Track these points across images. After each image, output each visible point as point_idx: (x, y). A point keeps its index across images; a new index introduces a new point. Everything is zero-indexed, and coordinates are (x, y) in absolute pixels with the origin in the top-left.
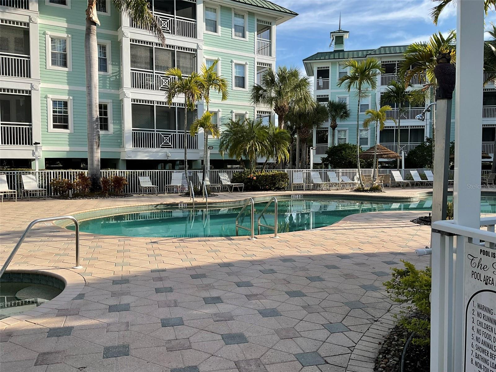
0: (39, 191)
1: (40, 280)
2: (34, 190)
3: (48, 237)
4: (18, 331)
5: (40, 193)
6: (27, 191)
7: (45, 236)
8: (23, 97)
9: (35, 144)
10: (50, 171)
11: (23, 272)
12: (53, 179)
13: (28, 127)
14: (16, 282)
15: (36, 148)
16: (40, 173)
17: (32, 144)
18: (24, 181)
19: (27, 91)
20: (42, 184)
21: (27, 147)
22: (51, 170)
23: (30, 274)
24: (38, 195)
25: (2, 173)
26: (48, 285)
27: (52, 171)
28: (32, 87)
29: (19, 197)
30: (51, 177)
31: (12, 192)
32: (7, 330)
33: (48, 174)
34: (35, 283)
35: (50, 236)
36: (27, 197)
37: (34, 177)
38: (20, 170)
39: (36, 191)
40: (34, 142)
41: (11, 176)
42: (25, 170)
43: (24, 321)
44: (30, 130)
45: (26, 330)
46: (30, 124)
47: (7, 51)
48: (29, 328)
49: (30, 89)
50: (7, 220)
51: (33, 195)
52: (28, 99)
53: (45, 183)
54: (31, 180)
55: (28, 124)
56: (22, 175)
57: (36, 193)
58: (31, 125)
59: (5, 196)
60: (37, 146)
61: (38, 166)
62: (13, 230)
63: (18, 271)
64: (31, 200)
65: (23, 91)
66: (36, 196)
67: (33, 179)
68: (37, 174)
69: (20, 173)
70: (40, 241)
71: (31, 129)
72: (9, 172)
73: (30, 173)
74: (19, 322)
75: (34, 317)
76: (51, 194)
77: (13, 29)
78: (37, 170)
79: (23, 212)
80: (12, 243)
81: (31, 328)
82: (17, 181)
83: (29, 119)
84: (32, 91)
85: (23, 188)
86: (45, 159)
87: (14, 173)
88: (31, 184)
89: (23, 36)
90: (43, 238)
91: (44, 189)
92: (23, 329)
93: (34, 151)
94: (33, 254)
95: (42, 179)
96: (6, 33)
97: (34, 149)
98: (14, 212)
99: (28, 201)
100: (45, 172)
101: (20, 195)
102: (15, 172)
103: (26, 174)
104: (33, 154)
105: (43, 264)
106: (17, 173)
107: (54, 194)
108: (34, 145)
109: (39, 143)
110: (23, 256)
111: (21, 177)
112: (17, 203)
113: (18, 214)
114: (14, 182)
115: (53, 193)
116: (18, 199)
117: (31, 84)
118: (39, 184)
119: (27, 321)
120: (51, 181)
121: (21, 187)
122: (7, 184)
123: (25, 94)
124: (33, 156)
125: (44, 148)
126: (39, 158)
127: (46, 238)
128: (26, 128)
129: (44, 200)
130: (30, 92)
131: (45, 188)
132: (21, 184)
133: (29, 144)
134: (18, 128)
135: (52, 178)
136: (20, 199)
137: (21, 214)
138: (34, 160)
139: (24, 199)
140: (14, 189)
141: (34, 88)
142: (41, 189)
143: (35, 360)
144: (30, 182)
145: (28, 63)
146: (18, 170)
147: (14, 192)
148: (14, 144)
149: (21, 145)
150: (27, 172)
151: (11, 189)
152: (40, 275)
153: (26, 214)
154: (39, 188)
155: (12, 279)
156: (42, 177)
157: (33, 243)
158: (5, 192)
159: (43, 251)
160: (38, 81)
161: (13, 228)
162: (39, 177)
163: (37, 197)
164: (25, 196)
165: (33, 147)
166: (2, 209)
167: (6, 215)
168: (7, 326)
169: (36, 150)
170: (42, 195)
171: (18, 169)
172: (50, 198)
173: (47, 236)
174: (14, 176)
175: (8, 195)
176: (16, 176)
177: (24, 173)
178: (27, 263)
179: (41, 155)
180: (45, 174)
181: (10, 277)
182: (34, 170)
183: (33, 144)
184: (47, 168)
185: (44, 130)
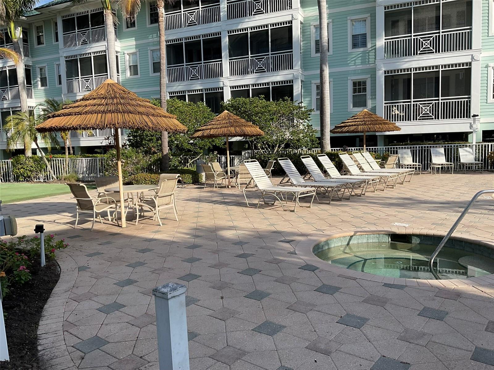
0: (476, 164)
1: (483, 252)
2: (470, 163)
3: (489, 211)
4: (466, 294)
5: (476, 166)
6: (463, 164)
7: (485, 209)
8: (463, 70)
9: (473, 116)
10: (488, 144)
11: (466, 241)
12: (490, 153)
13: (467, 100)
14: (457, 249)
15: (474, 121)
16: (477, 146)
17: (469, 117)
18: (460, 154)
19: (467, 64)
20: (479, 157)
21: (466, 120)
22: (489, 142)
23: (472, 243)
24: (474, 168)
25: (440, 146)
26: (490, 258)
27: (490, 144)
28: (473, 58)
29: (455, 170)
30: (488, 150)
31: (448, 165)
32: (456, 290)
33: (485, 147)
34: (477, 253)
35: (490, 210)
36: (463, 170)
37: (471, 150)
38: (457, 144)
39: (472, 164)
40: (472, 115)
41: (448, 149)
42: (462, 143)
43: (471, 286)
44: (468, 104)
45: (474, 295)
46: (469, 96)
47: (449, 27)
48: (476, 294)
49: (470, 61)
50: (446, 191)
51: (469, 168)
52: (468, 72)
53: (482, 156)
54: (468, 153)
55: (467, 96)
56: (459, 148)
57: (472, 166)
58: (470, 98)
59: (442, 168)
60: (475, 119)
61: (475, 138)
62: (452, 200)
63: (461, 238)
64: (467, 173)
65: (463, 64)
66: (472, 169)
67: (469, 152)
68: (474, 147)
69: (457, 146)
70: (480, 214)
71: (470, 101)
72: (447, 145)
73: (466, 146)
74: (466, 286)
75: (481, 285)
76: (488, 168)
77: (456, 4)
78: (474, 143)
79: (460, 184)
80: (453, 212)
81: (479, 294)
82: (454, 154)
83: (468, 91)
84: (473, 63)
85: (460, 160)
86: (483, 131)
87: (451, 146)
88: (468, 157)
89: (466, 7)
90: (483, 211)
91: (480, 162)
92: (471, 293)
93: (472, 124)
94: (474, 225)
95: (479, 152)
96: (449, 10)
97: (472, 122)
98: (452, 183)
99: (464, 173)
100: (483, 145)
101: (456, 168)
102: (453, 145)
103: (463, 147)
104: (471, 126)
105: (486, 236)
106: (454, 146)
107: (491, 168)
108: (473, 118)
109: (478, 116)
110: (465, 226)
111: (458, 150)
112: (453, 175)
113: (456, 186)
114: (451, 155)
115: (489, 167)
116: (454, 172)
117: (472, 55)
118: (476, 157)
119: (474, 287)
120: (488, 154)
121: (457, 160)
122: (444, 157)
123: (465, 67)
124: (471, 129)
125: (482, 120)
126: (476, 130)
127: (486, 212)
128: (464, 101)
129: (481, 173)
130: (470, 63)
131: (482, 161)
132: (457, 157)
133: (467, 117)
134: (457, 102)
135: (490, 151)
136: (456, 172)
137: (458, 185)
138: (472, 132)
139: (460, 172)
140: (451, 162)
141: (474, 59)
142: (477, 162)
143: (486, 326)
144: (466, 155)
145: (470, 34)
146: (455, 144)
147: (451, 164)
148: (452, 118)
149: (459, 118)
150: (464, 145)
151: (448, 161)
152: (483, 246)
153: (463, 186)
154: (476, 161)
155: (454, 245)
156: (479, 150)
157: (473, 214)
158: (442, 165)
159: (484, 223)
160: (479, 50)
161: (452, 198)
162: (476, 150)
163: (473, 171)
164: (460, 169)
165: (471, 120)
166: (440, 180)
167: (444, 186)
168: (456, 287)
169: (474, 122)
170: (478, 168)
171: (455, 142)
172: (487, 172)
173: (486, 209)
174: (451, 149)
175: (444, 167)
176: (453, 149)
177: (461, 146)
178: (468, 232)
179: (479, 128)
180: (482, 147)
181: (452, 243)
182: (471, 143)
183: (471, 117)
184: (484, 141)
185: (483, 101)
